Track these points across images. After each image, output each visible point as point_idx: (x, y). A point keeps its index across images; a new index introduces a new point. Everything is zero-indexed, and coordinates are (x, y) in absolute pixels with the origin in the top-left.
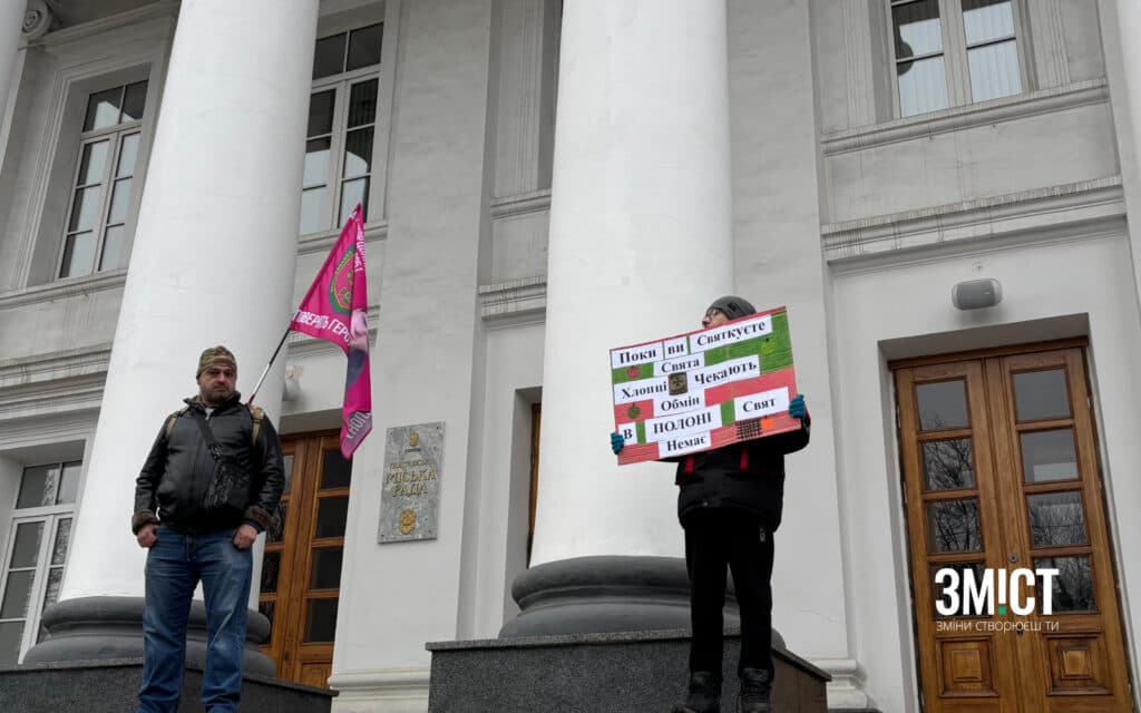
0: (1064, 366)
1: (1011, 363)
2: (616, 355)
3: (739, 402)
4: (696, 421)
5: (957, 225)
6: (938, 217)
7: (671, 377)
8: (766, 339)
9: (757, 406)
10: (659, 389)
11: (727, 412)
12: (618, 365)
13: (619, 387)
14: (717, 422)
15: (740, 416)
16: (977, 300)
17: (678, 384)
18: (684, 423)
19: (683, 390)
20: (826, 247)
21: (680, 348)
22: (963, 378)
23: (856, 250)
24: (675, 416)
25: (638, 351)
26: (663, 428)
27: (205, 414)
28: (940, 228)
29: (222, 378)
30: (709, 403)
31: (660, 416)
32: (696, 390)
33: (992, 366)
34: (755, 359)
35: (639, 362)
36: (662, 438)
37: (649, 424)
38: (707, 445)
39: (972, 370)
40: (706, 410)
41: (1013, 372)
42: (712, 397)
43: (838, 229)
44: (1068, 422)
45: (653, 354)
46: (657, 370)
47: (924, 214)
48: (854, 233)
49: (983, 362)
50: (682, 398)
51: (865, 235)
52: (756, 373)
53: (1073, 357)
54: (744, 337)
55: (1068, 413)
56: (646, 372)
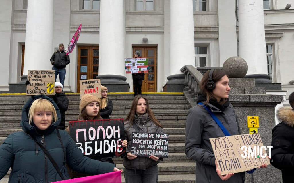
0: (154, 50)
1: (148, 49)
2: (126, 59)
3: (141, 68)
4: (136, 69)
5: (144, 29)
6: (141, 28)
7: (133, 63)
8: (145, 61)
9: (143, 69)
10: (131, 65)
11: (140, 69)
12: (126, 61)
13: (126, 64)
14: (138, 70)
15: (141, 70)
16: (145, 40)
17: (134, 64)
18: (134, 70)
19: (134, 65)
20: (126, 29)
21: (134, 60)
22: (142, 50)
23: (130, 30)
24: (133, 68)
25: (129, 59)
26: (132, 70)
27: (59, 53)
28: (141, 29)
29: (63, 48)
30: (138, 68)
31: (131, 68)
32: (136, 66)
33: (145, 48)
34: (143, 63)
35: (129, 61)
36: (132, 71)
37: (130, 69)
38: (137, 73)
39: (143, 49)
40: (137, 68)
41: (148, 50)
42: (138, 67)
43: (128, 27)
44: (153, 57)
45: (131, 60)
46: (131, 62)
47: (140, 27)
48: (130, 28)
49: (144, 48)
50: (134, 66)
51: (132, 28)
52: (143, 65)
53: (155, 49)
54: (142, 60)
55: (153, 56)
56: (130, 62)
